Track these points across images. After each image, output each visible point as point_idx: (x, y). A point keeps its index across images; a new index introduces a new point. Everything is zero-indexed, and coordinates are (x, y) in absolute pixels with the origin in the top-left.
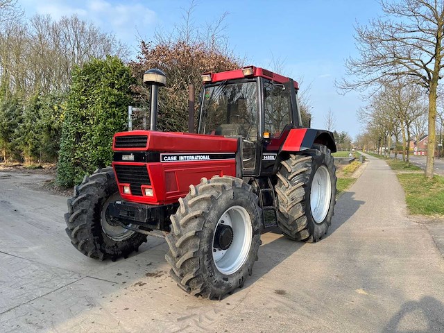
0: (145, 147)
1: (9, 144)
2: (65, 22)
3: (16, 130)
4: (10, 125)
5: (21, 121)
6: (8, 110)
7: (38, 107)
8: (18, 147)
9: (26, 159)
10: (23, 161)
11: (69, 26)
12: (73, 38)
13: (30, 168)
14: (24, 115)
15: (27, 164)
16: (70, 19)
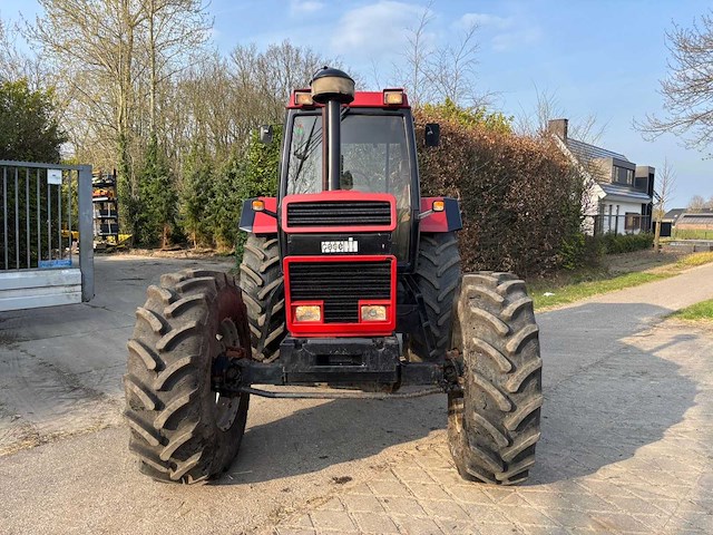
0: (389, 223)
1: (199, 224)
2: (274, 52)
3: (206, 207)
4: (201, 200)
5: (213, 196)
6: (198, 181)
7: (232, 176)
8: (208, 228)
9: (218, 243)
10: (214, 246)
11: (280, 58)
12: (284, 72)
13: (222, 255)
14: (216, 188)
15: (219, 250)
16: (280, 46)
